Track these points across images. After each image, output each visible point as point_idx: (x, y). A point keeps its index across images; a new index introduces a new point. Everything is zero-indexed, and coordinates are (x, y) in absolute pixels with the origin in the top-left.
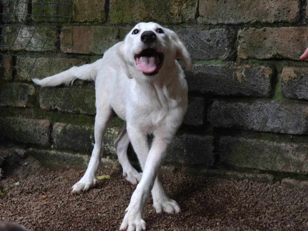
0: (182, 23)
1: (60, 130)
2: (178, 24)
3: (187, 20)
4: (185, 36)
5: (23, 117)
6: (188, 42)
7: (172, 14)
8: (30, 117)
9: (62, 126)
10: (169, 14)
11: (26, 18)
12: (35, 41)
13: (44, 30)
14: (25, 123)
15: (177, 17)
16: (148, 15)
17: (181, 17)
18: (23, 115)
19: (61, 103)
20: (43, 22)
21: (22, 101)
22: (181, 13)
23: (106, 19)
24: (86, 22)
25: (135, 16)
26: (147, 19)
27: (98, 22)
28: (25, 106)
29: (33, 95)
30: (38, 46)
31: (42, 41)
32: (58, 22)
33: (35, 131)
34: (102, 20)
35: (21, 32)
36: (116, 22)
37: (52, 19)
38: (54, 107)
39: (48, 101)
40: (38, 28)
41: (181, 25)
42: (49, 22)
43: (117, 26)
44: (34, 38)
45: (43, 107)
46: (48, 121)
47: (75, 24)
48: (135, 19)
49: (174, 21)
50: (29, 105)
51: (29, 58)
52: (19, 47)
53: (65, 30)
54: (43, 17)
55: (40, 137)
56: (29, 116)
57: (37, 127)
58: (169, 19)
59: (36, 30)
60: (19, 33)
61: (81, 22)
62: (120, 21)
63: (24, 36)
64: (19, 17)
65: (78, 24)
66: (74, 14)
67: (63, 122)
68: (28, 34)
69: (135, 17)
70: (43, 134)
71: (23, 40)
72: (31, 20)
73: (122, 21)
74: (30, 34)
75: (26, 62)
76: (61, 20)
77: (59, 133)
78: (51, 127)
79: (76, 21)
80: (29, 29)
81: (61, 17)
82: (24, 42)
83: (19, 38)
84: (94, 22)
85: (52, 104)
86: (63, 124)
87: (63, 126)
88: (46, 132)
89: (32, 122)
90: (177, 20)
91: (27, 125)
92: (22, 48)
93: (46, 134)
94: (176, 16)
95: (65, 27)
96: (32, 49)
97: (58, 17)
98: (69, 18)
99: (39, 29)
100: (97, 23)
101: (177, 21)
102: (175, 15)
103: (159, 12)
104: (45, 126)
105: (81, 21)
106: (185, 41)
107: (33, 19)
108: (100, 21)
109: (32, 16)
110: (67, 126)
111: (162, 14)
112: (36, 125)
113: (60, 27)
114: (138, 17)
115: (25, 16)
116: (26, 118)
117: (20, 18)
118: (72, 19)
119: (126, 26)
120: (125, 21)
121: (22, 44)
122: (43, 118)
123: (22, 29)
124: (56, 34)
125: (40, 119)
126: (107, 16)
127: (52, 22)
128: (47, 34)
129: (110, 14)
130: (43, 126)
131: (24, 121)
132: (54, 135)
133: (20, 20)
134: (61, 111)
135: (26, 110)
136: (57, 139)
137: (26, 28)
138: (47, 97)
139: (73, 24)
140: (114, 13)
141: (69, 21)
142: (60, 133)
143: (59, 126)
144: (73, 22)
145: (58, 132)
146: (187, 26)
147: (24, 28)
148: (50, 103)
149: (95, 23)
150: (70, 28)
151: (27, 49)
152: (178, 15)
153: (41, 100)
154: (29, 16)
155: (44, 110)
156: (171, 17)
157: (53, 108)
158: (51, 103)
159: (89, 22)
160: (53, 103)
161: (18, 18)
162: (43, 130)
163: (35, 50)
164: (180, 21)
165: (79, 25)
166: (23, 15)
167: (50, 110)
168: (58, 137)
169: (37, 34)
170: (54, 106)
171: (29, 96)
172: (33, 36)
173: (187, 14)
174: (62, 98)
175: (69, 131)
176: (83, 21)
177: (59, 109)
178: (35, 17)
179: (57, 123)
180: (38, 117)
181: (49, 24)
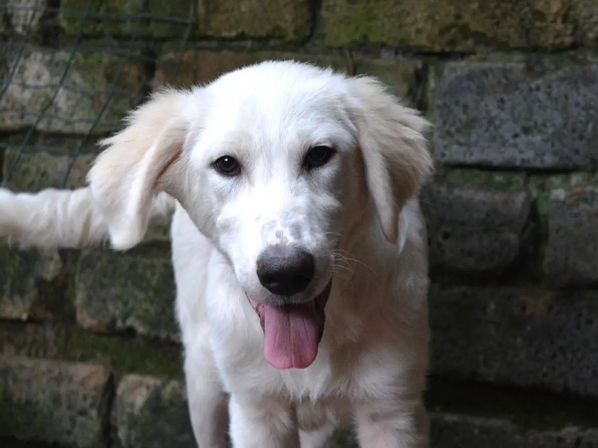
0: (574, 46)
1: (140, 399)
2: (558, 50)
3: (591, 35)
4: (583, 90)
5: (18, 353)
6: (592, 112)
7: (540, 15)
8: (41, 353)
9: (148, 387)
10: (529, 16)
11: (42, 20)
12: (68, 99)
13: (100, 62)
14: (24, 375)
15: (559, 25)
16: (458, 17)
17: (570, 27)
18: (19, 348)
19: (147, 311)
20: (99, 36)
21: (17, 298)
22: (572, 13)
23: (312, 29)
24: (242, 37)
25: (409, 20)
26: (454, 30)
27: (281, 38)
28: (24, 317)
29: (56, 279)
30: (76, 118)
31: (92, 98)
32: (148, 38)
33: (56, 400)
34: (296, 32)
35: (22, 70)
36: (344, 40)
37: (127, 28)
38: (124, 321)
39: (104, 301)
40: (79, 55)
41: (572, 53)
42: (118, 37)
43: (347, 53)
44: (66, 88)
45: (86, 320)
46: (101, 368)
47: (204, 43)
48: (413, 29)
49: (548, 40)
50: (41, 313)
51: (44, 154)
52: (12, 118)
53: (171, 63)
54: (98, 21)
55: (73, 420)
56: (37, 350)
57: (63, 389)
58: (528, 32)
59: (73, 62)
60: (17, 70)
61: (224, 39)
62: (358, 37)
63: (30, 82)
64: (18, 17)
65: (214, 44)
66: (201, 9)
67: (153, 373)
68: (46, 77)
69: (412, 24)
70: (83, 413)
71: (27, 94)
72: (58, 29)
73: (365, 37)
74: (53, 75)
75: (33, 169)
76: (158, 30)
77: (136, 411)
78: (110, 388)
79: (210, 33)
80: (48, 57)
81: (158, 21)
82: (30, 102)
83: (14, 89)
84: (268, 37)
85: (117, 313)
86: (151, 381)
87: (152, 389)
88: (92, 405)
89: (50, 371)
90: (557, 36)
91: (29, 381)
92: (25, 122)
93: (94, 413)
94: (554, 21)
95: (171, 56)
96: (58, 126)
97: (147, 21)
98: (186, 25)
99: (82, 61)
100: (278, 42)
101: (558, 41)
102: (551, 18)
103: (497, 7)
104: (92, 383)
105: (225, 34)
106: (583, 108)
107: (64, 24)
108: (291, 36)
109: (61, 16)
110: (164, 385)
111: (504, 15)
112: (59, 379)
113: (152, 54)
114: (421, 25)
115: (39, 15)
116: (29, 355)
117: (22, 21)
118: (195, 26)
119: (378, 56)
120: (374, 38)
121: (23, 108)
122: (84, 359)
123: (27, 57)
124: (139, 78)
125: (72, 360)
126: (314, 20)
127: (128, 38)
128: (109, 77)
129: (324, 13)
130: (83, 383)
131: (22, 367)
132: (120, 417)
133: (19, 30)
134: (145, 338)
135: (30, 328)
136: (130, 428)
137: (39, 56)
138: (103, 287)
139: (199, 44)
140: (338, 9)
141: (187, 34)
142: (142, 411)
143: (140, 384)
144: (197, 38)
145: (132, 405)
146: (589, 58)
147: (32, 56)
148: (111, 307)
149: (272, 43)
150: (188, 56)
151: (42, 126)
152: (559, 20)
153: (80, 298)
154: (53, 15)
155: (90, 330)
156: (538, 24)
157: (119, 324)
158: (114, 310)
159: (252, 38)
160: (121, 307)
161: (14, 21)
162: (85, 398)
163: (67, 129)
164: (568, 40)
165: (218, 50)
166: (31, 12)
167: (111, 331)
168: (133, 422)
169: (76, 77)
170: (125, 317)
171: (41, 283)
172: (61, 82)
173: (591, 16)
174: (151, 293)
175: (172, 403)
176: (233, 34)
177: (141, 329)
178: (71, 20)
179: (132, 378)
180: (66, 354)
181: (116, 43)
